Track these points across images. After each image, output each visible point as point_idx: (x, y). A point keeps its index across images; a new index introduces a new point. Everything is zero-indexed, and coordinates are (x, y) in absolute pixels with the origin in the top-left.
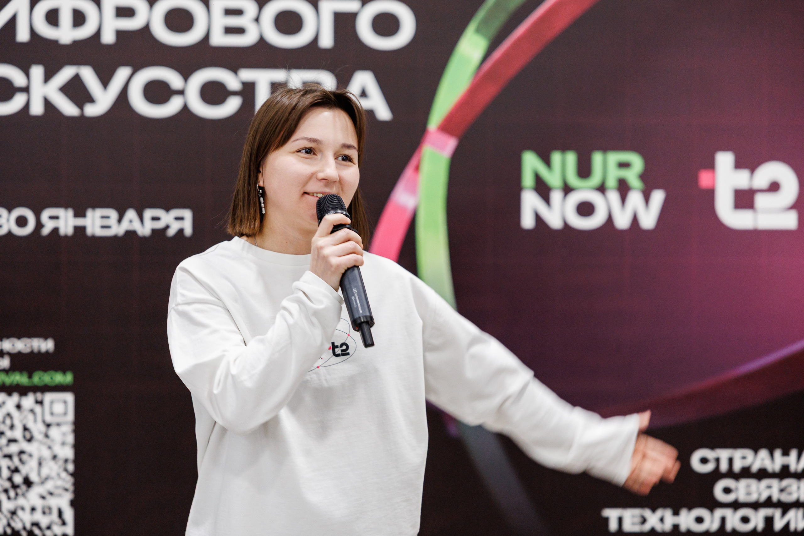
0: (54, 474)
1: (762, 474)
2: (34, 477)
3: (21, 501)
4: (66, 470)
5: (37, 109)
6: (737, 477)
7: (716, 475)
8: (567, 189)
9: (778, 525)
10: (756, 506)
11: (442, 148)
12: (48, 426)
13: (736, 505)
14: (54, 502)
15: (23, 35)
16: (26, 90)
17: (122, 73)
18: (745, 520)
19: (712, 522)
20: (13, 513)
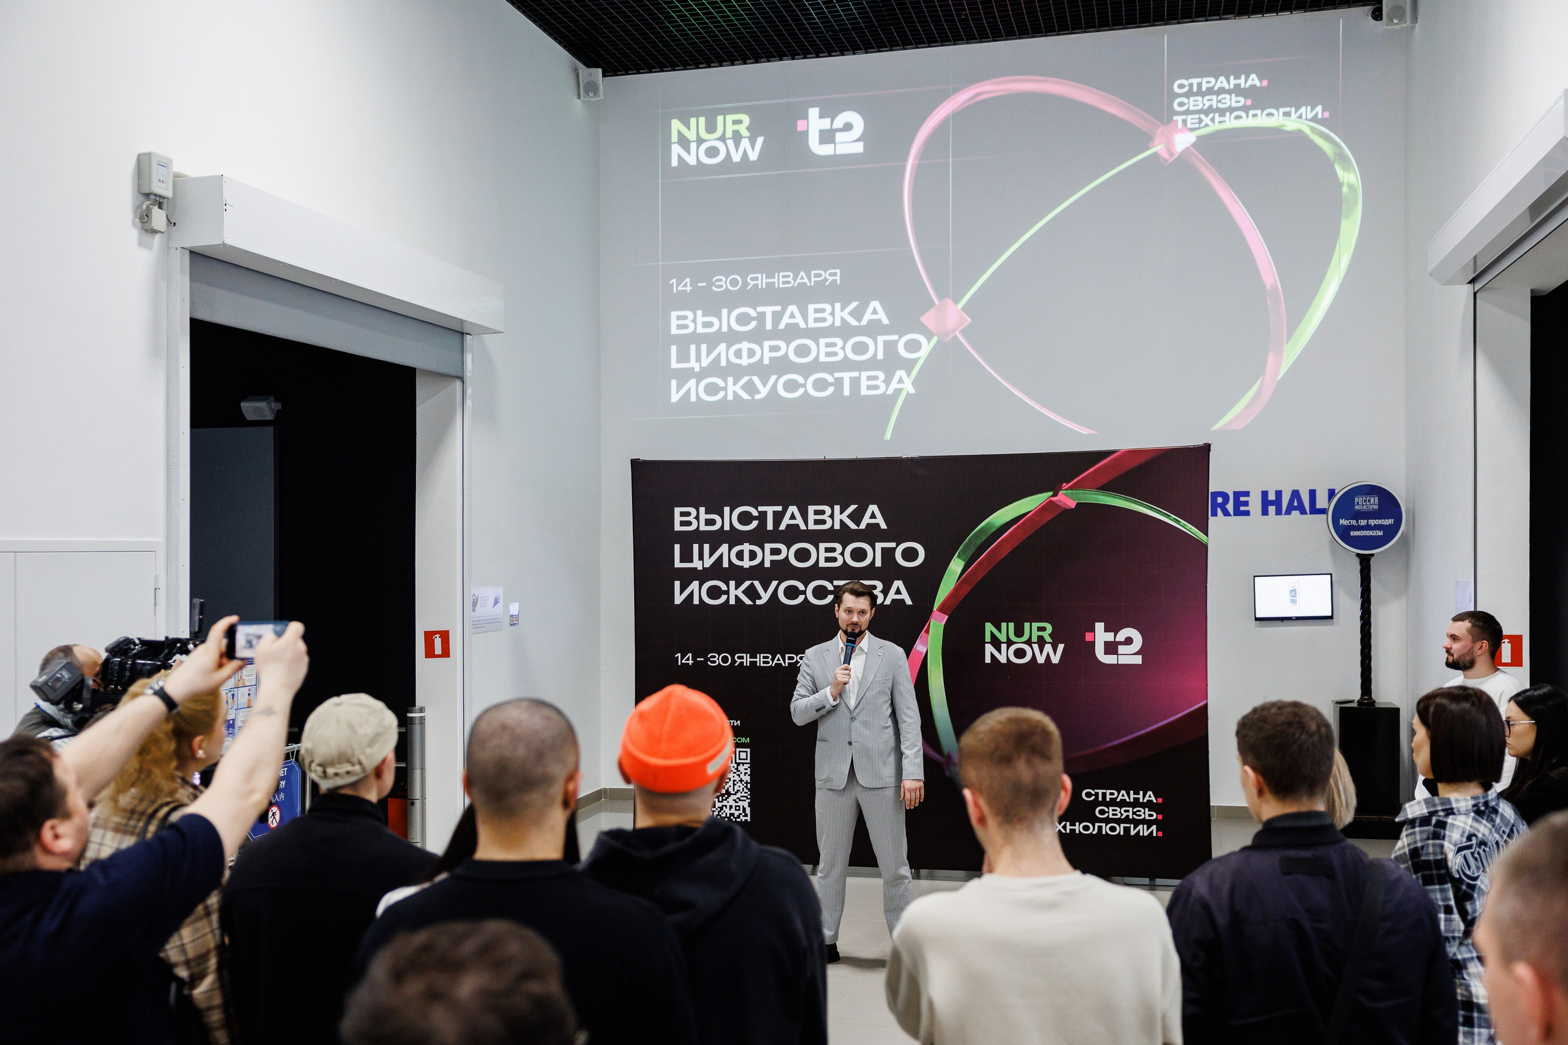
0: (741, 789)
1: (1123, 804)
2: (731, 790)
3: (725, 803)
4: (746, 787)
5: (732, 602)
6: (1108, 805)
7: (1096, 803)
8: (1010, 643)
9: (1133, 833)
10: (1119, 821)
11: (940, 621)
12: (738, 764)
13: (1107, 821)
14: (741, 804)
15: (726, 564)
16: (727, 593)
17: (774, 583)
18: (1113, 829)
19: (1094, 830)
20: (721, 808)
